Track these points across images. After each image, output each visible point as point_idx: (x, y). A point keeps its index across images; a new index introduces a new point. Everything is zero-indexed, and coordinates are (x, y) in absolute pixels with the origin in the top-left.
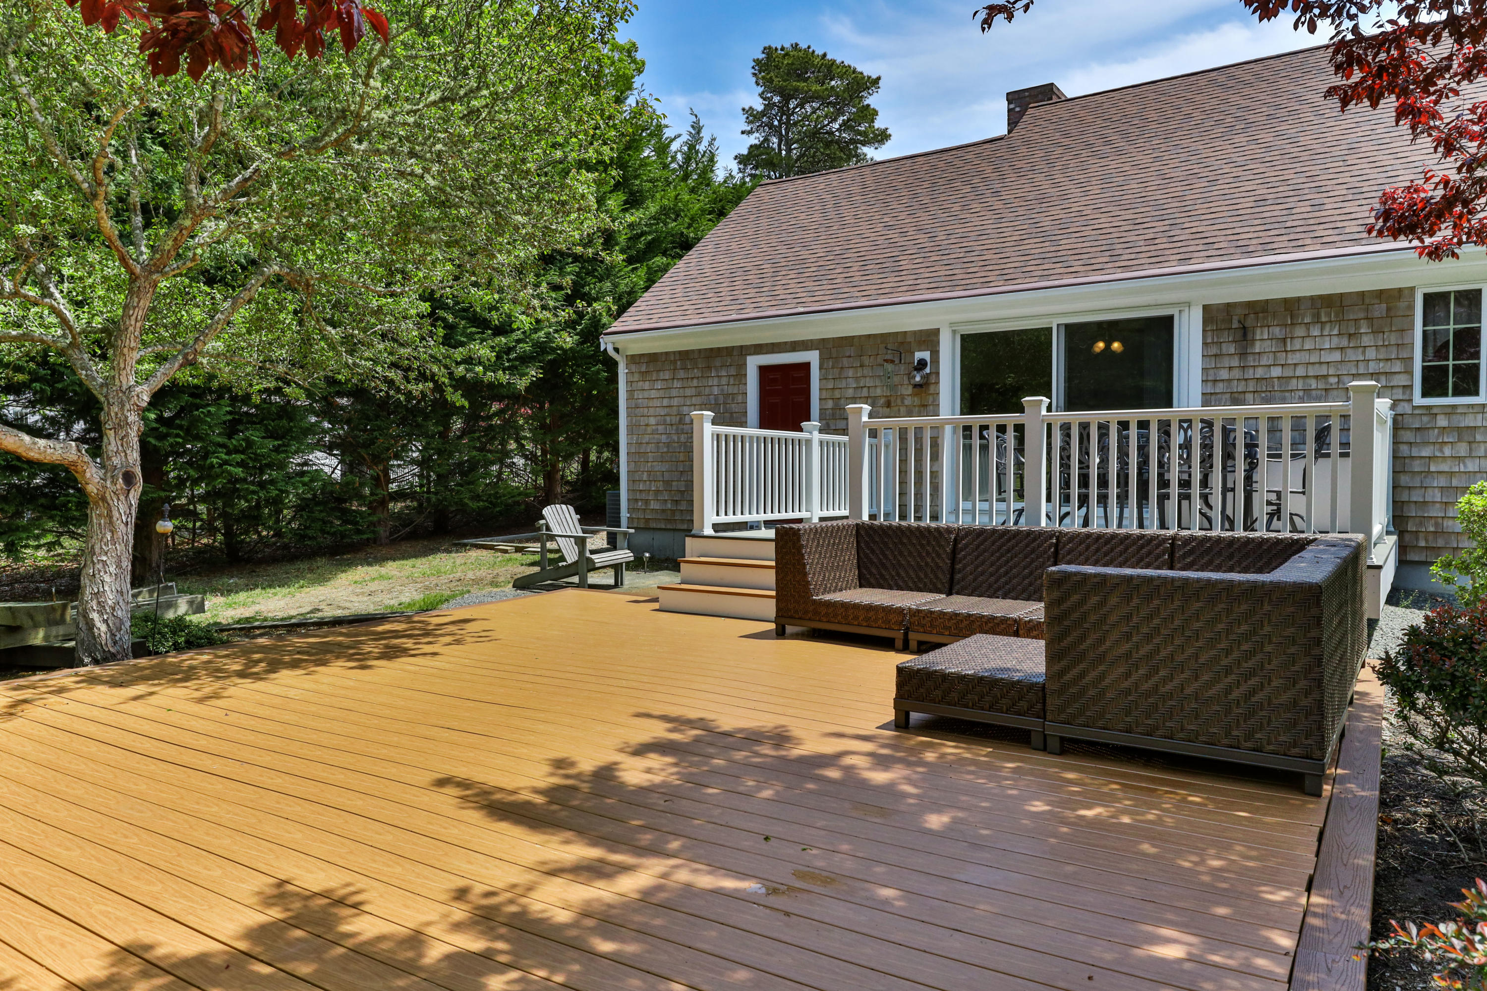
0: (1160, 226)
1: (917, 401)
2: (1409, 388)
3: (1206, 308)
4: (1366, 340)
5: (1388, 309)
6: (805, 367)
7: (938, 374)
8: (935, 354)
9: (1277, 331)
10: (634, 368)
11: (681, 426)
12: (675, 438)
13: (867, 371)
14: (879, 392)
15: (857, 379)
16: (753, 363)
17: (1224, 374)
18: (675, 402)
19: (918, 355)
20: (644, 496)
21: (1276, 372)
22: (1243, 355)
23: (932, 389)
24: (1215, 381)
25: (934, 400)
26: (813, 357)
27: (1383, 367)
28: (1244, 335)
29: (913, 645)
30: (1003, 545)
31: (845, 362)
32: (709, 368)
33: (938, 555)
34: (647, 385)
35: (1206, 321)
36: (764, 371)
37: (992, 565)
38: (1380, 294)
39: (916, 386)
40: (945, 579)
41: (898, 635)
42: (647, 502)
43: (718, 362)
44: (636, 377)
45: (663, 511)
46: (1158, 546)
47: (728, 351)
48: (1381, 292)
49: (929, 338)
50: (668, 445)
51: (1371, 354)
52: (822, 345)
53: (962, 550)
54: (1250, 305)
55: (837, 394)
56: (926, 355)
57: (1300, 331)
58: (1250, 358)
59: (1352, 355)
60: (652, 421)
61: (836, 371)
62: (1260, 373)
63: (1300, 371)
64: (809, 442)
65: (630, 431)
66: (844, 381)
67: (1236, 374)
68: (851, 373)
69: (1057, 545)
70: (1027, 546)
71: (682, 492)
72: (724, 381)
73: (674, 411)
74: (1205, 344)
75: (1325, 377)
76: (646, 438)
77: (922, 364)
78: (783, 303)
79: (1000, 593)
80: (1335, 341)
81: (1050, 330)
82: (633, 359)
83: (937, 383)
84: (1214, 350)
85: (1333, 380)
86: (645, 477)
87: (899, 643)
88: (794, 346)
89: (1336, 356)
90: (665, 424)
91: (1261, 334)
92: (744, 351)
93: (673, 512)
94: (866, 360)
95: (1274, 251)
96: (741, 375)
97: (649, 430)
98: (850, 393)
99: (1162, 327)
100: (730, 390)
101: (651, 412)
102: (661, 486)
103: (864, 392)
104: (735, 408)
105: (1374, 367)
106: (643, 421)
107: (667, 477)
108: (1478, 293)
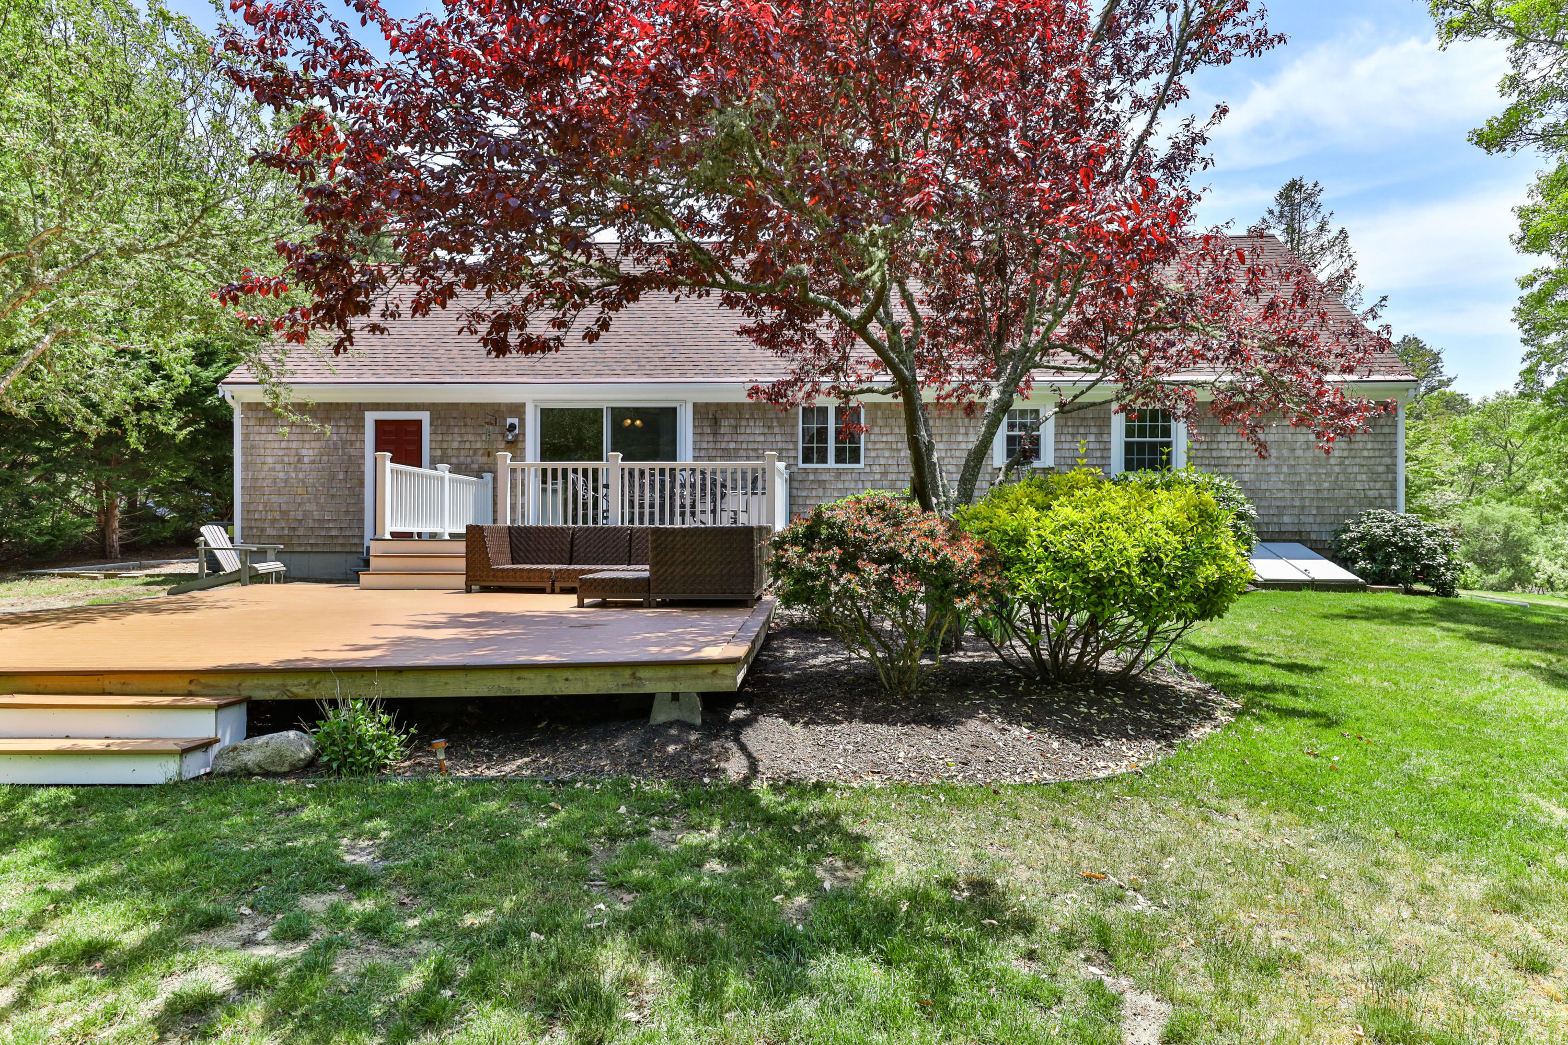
2: (796, 458)
3: (695, 405)
4: (777, 430)
5: (786, 414)
6: (418, 423)
7: (524, 435)
8: (522, 421)
9: (732, 422)
10: (250, 414)
11: (299, 466)
12: (293, 475)
13: (469, 430)
14: (478, 445)
15: (461, 435)
16: (370, 418)
17: (705, 445)
18: (294, 445)
19: (510, 421)
20: (259, 524)
21: (732, 445)
22: (715, 434)
23: (520, 445)
24: (700, 449)
25: (521, 451)
26: (425, 416)
27: (784, 446)
28: (715, 423)
31: (452, 422)
32: (329, 419)
34: (264, 430)
35: (695, 413)
36: (379, 424)
39: (508, 442)
43: (337, 415)
44: (252, 422)
45: (280, 537)
47: (348, 406)
49: (518, 409)
50: (286, 481)
51: (779, 438)
52: (432, 408)
54: (718, 404)
55: (445, 445)
56: (515, 421)
57: (744, 423)
58: (719, 436)
59: (770, 438)
60: (270, 460)
61: (444, 428)
62: (724, 446)
63: (744, 446)
64: (442, 478)
65: (246, 467)
66: (450, 436)
67: (711, 445)
68: (456, 430)
71: (300, 521)
72: (343, 430)
73: (293, 452)
74: (694, 427)
75: (756, 449)
76: (263, 475)
77: (512, 427)
78: (397, 372)
80: (761, 430)
81: (602, 409)
82: (251, 408)
83: (524, 441)
84: (699, 431)
85: (758, 451)
86: (261, 508)
88: (408, 407)
89: (762, 438)
90: (282, 462)
91: (725, 423)
92: (362, 408)
93: (290, 537)
94: (469, 421)
96: (359, 426)
97: (266, 467)
98: (456, 445)
99: (671, 413)
100: (349, 437)
101: (268, 452)
102: (277, 515)
103: (467, 445)
104: (353, 452)
105: (780, 445)
106: (259, 460)
107: (284, 508)
108: (826, 409)
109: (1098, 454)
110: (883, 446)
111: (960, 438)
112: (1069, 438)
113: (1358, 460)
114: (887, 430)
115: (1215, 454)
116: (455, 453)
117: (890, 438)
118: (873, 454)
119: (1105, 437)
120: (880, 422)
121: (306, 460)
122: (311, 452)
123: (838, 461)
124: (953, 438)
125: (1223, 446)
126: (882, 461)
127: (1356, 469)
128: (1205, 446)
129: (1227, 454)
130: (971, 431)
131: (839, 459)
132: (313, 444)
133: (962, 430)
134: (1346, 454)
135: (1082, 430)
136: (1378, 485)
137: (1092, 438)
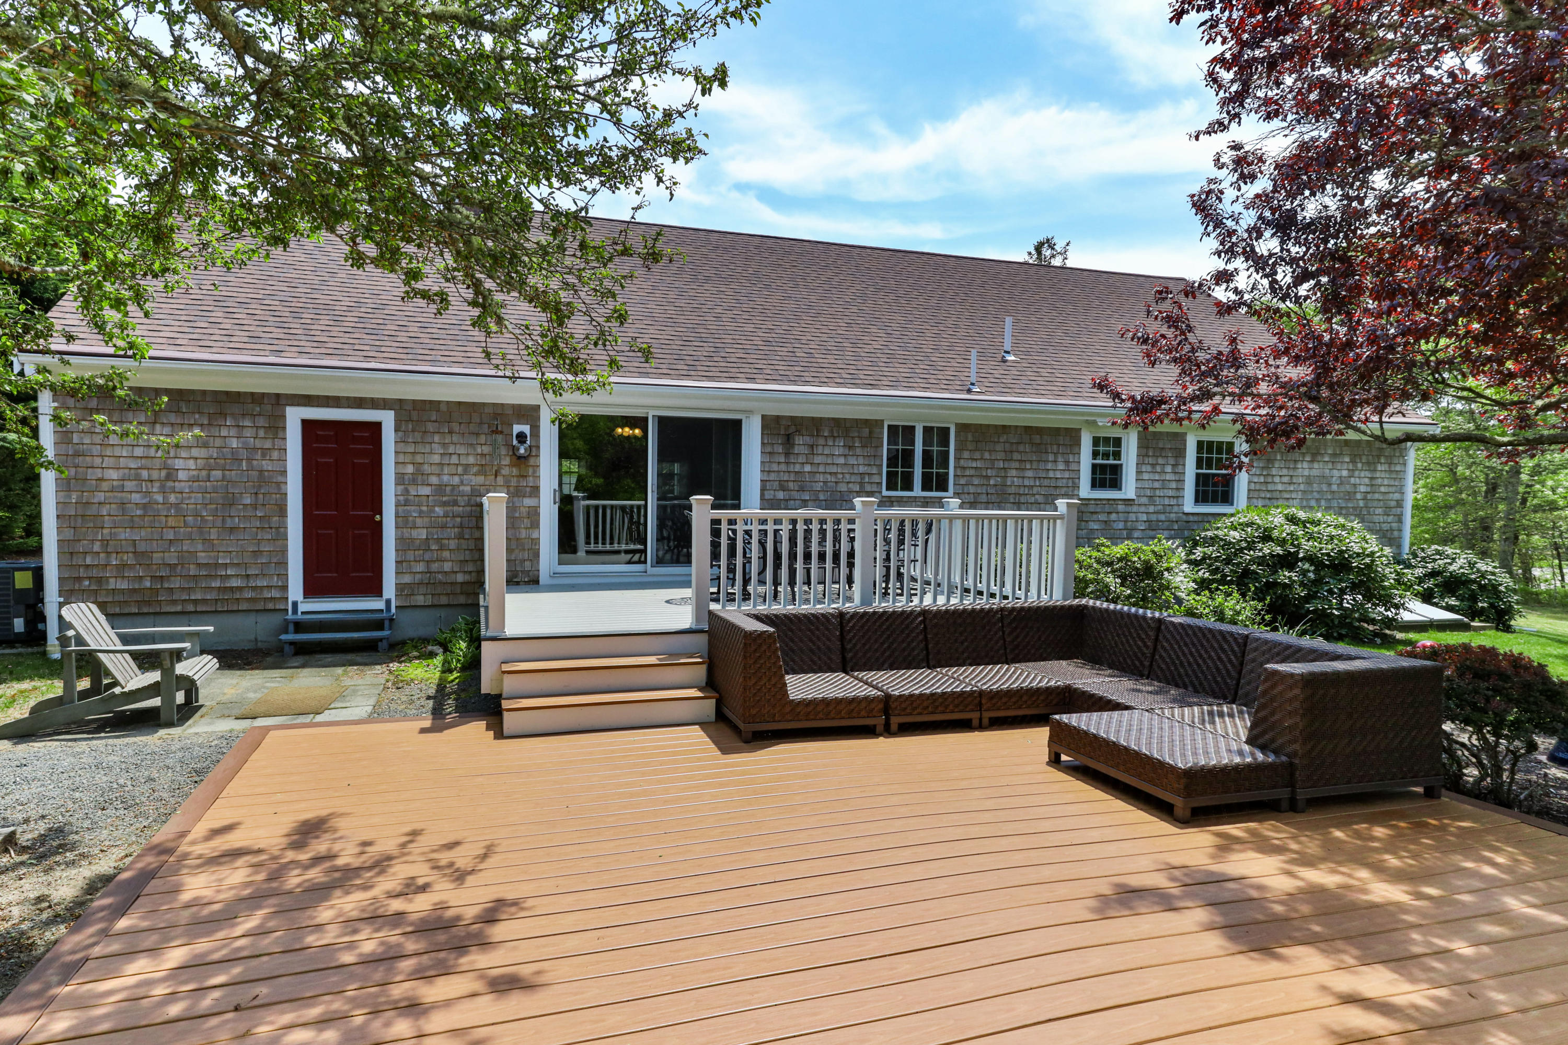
1: (515, 471)
2: (880, 484)
3: (763, 416)
4: (859, 451)
5: (870, 432)
6: (376, 427)
7: (538, 447)
8: (535, 429)
9: (808, 439)
10: (69, 402)
11: (170, 484)
12: (160, 498)
13: (455, 438)
14: (471, 460)
15: (444, 445)
16: (294, 416)
17: (775, 467)
19: (517, 428)
20: (95, 573)
21: (808, 468)
22: (787, 454)
23: (532, 461)
24: (769, 472)
25: (534, 472)
26: (387, 419)
27: (867, 469)
28: (788, 441)
29: (894, 727)
30: (883, 624)
31: (431, 427)
32: (224, 415)
33: (829, 640)
35: (764, 427)
36: (308, 426)
37: (876, 641)
38: (866, 422)
39: (518, 457)
41: (880, 721)
42: (100, 580)
43: (238, 409)
44: (76, 415)
45: (134, 591)
46: (994, 616)
47: (257, 398)
48: (867, 420)
49: (529, 413)
50: (145, 506)
51: (861, 460)
52: (397, 405)
53: (849, 631)
54: (792, 418)
55: (419, 459)
56: (526, 429)
57: (821, 441)
58: (792, 456)
59: (852, 461)
60: (112, 474)
61: (418, 436)
62: (798, 468)
63: (821, 469)
65: (66, 485)
66: (428, 446)
67: (783, 467)
68: (437, 438)
69: (923, 621)
70: (902, 623)
71: (172, 567)
72: (248, 433)
73: (157, 463)
74: (763, 444)
75: (836, 473)
76: (100, 497)
77: (521, 437)
79: (886, 666)
80: (841, 451)
81: (645, 417)
82: (71, 388)
83: (538, 456)
84: (769, 449)
85: (840, 476)
86: (97, 547)
87: (880, 728)
88: (359, 403)
89: (841, 460)
90: (138, 478)
91: (799, 440)
92: (280, 401)
94: (455, 427)
95: (807, 383)
96: (277, 427)
97: (105, 486)
98: (436, 459)
100: (258, 444)
101: (108, 462)
102: (130, 559)
103: (454, 460)
104: (267, 465)
105: (862, 469)
106: (92, 474)
107: (141, 547)
108: (913, 428)
109: (1174, 485)
110: (972, 472)
111: (1050, 466)
112: (1149, 468)
113: (1377, 496)
114: (977, 455)
115: (1270, 487)
116: (435, 469)
117: (979, 464)
118: (963, 481)
119: (1180, 468)
120: (971, 446)
121: (182, 475)
122: (191, 464)
123: (923, 489)
124: (1042, 466)
125: (1277, 479)
126: (972, 489)
127: (1375, 504)
128: (1262, 479)
129: (1280, 487)
130: (1060, 459)
131: (926, 487)
132: (195, 452)
133: (1051, 457)
134: (1369, 489)
135: (1161, 461)
136: (1390, 519)
137: (1169, 469)
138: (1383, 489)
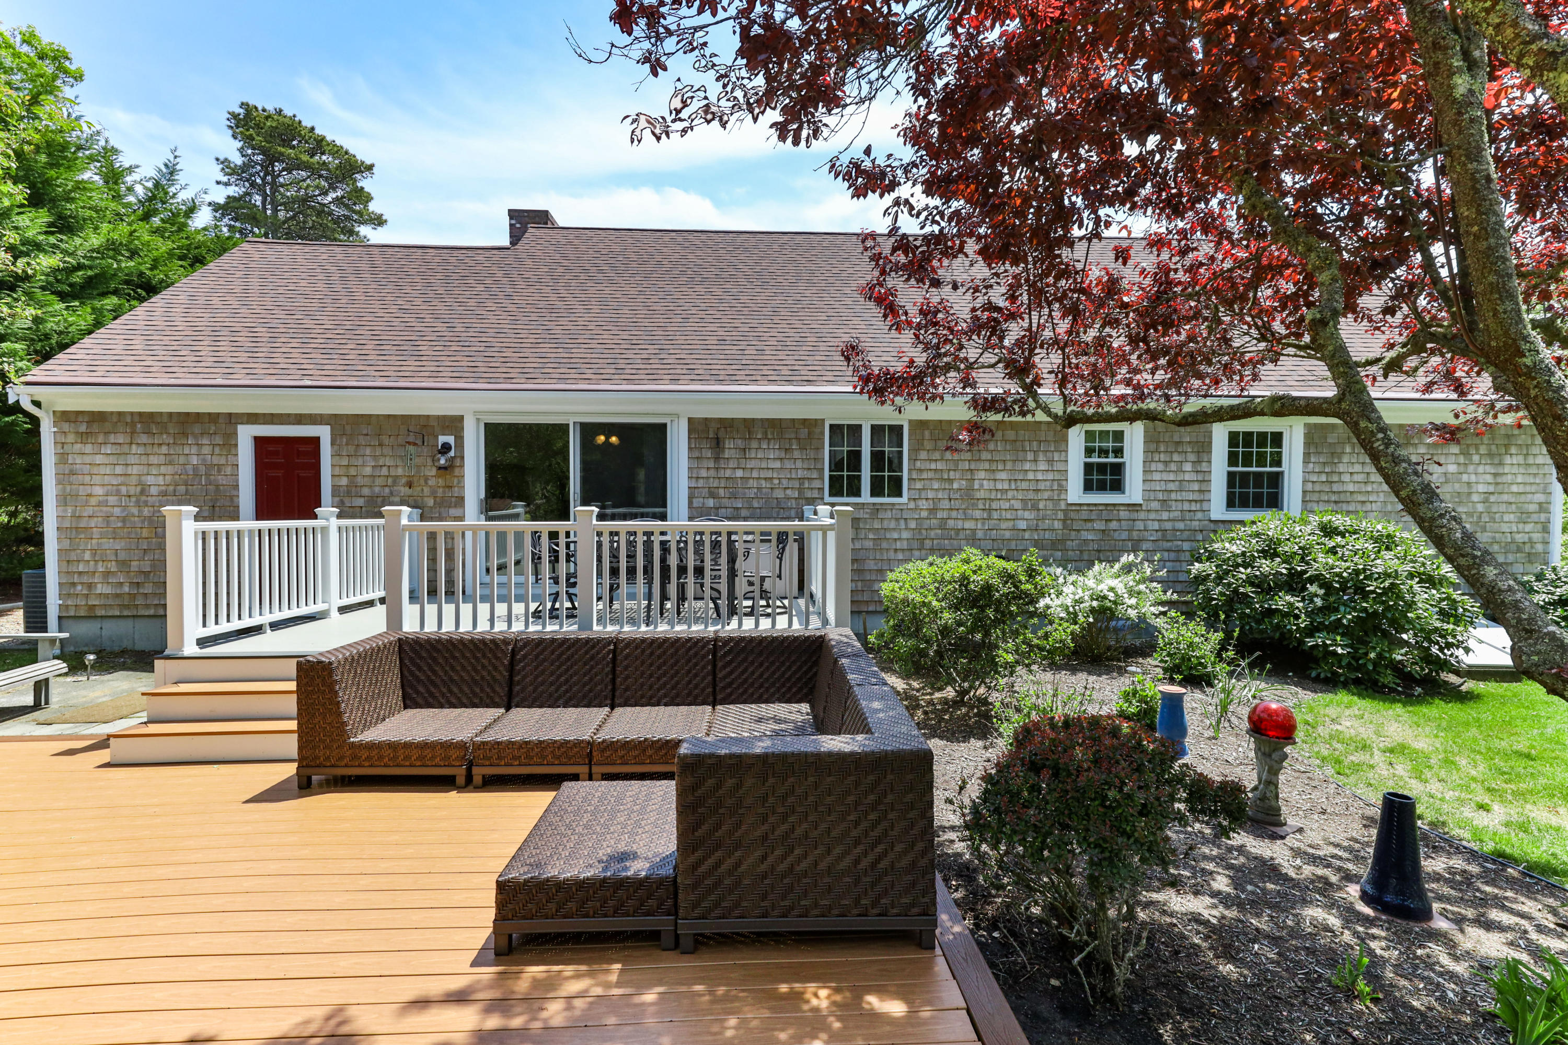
0: (652, 349)
1: (441, 482)
2: (821, 490)
3: (690, 420)
4: (797, 454)
5: (809, 433)
6: (316, 441)
7: (462, 458)
8: (460, 439)
9: (739, 443)
10: (66, 427)
11: (143, 498)
12: (135, 511)
13: (387, 450)
14: (400, 471)
15: (375, 457)
16: (246, 435)
17: (704, 473)
18: (135, 470)
19: (442, 439)
20: (85, 579)
21: (739, 473)
22: (717, 459)
23: (457, 472)
24: (698, 478)
25: (459, 482)
26: (324, 433)
27: (806, 474)
28: (717, 444)
29: (477, 779)
30: (562, 653)
31: (362, 440)
32: (185, 435)
33: (495, 668)
34: (88, 448)
35: (690, 431)
36: (260, 442)
37: (552, 674)
38: (804, 421)
39: (440, 468)
40: (502, 691)
41: (460, 772)
42: (90, 586)
43: (197, 429)
44: (71, 438)
45: (117, 596)
46: (703, 647)
47: (213, 418)
48: (805, 420)
49: (454, 424)
50: (124, 520)
51: (799, 464)
52: (333, 420)
53: (520, 661)
54: (721, 420)
55: (353, 472)
56: (451, 439)
57: (754, 444)
58: (722, 461)
59: (788, 464)
60: (98, 491)
61: (351, 449)
62: (728, 473)
63: (755, 474)
64: (325, 530)
65: (63, 500)
66: (360, 459)
67: (712, 473)
68: (368, 451)
69: (614, 651)
70: (586, 653)
71: (148, 573)
72: (206, 450)
73: (134, 480)
74: (690, 448)
75: (771, 479)
76: (89, 511)
77: (446, 448)
78: (285, 372)
79: (561, 702)
80: (777, 454)
81: (568, 425)
82: (64, 417)
83: (462, 466)
84: (697, 454)
85: (776, 481)
86: (87, 556)
87: (461, 780)
88: (299, 419)
89: (778, 464)
90: (118, 493)
91: (729, 444)
92: (233, 420)
93: (133, 596)
94: (385, 439)
95: (736, 382)
96: (230, 444)
97: (93, 501)
98: (368, 471)
99: (659, 431)
100: (216, 460)
101: (97, 480)
102: (113, 567)
103: (384, 471)
104: (221, 480)
105: (800, 474)
106: (82, 491)
107: (122, 556)
108: (859, 427)
109: (1196, 487)
110: (931, 475)
111: (1027, 466)
112: (1161, 467)
113: (1505, 497)
114: (937, 455)
115: (1335, 488)
116: (367, 481)
117: (940, 466)
118: (919, 485)
119: (1204, 467)
120: (928, 445)
121: (154, 490)
122: (160, 480)
123: (873, 494)
124: (1019, 466)
125: (1346, 478)
126: (931, 495)
127: (1503, 508)
128: (1323, 478)
129: (1351, 488)
130: (1041, 457)
131: (876, 490)
132: (163, 469)
133: (1030, 456)
134: (1491, 489)
135: (1176, 457)
136: (1528, 528)
137: (1188, 467)
138: (1514, 488)
